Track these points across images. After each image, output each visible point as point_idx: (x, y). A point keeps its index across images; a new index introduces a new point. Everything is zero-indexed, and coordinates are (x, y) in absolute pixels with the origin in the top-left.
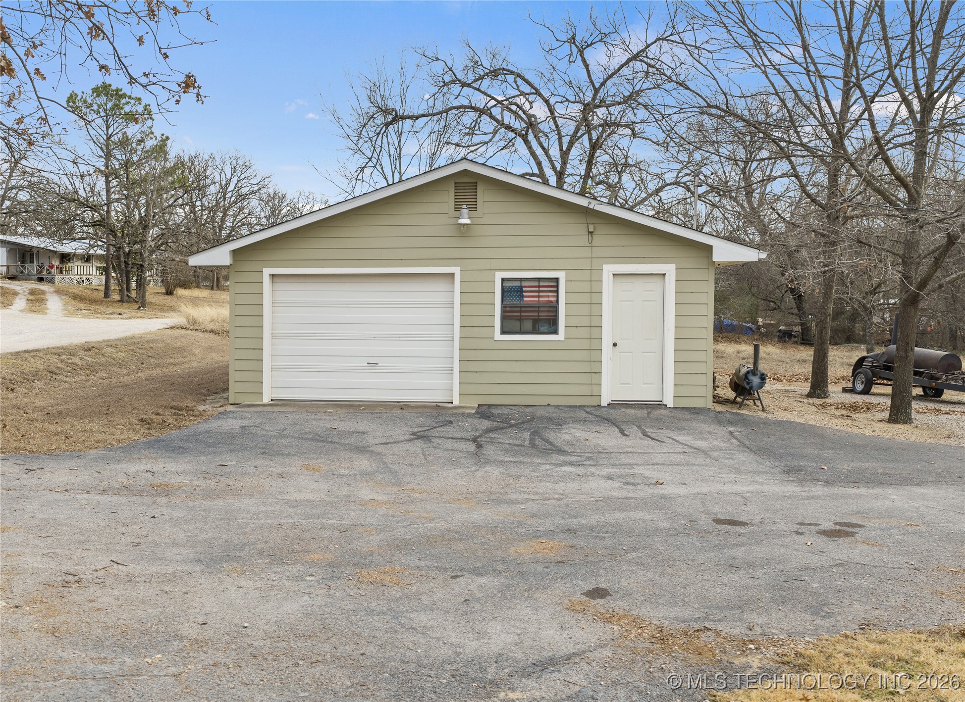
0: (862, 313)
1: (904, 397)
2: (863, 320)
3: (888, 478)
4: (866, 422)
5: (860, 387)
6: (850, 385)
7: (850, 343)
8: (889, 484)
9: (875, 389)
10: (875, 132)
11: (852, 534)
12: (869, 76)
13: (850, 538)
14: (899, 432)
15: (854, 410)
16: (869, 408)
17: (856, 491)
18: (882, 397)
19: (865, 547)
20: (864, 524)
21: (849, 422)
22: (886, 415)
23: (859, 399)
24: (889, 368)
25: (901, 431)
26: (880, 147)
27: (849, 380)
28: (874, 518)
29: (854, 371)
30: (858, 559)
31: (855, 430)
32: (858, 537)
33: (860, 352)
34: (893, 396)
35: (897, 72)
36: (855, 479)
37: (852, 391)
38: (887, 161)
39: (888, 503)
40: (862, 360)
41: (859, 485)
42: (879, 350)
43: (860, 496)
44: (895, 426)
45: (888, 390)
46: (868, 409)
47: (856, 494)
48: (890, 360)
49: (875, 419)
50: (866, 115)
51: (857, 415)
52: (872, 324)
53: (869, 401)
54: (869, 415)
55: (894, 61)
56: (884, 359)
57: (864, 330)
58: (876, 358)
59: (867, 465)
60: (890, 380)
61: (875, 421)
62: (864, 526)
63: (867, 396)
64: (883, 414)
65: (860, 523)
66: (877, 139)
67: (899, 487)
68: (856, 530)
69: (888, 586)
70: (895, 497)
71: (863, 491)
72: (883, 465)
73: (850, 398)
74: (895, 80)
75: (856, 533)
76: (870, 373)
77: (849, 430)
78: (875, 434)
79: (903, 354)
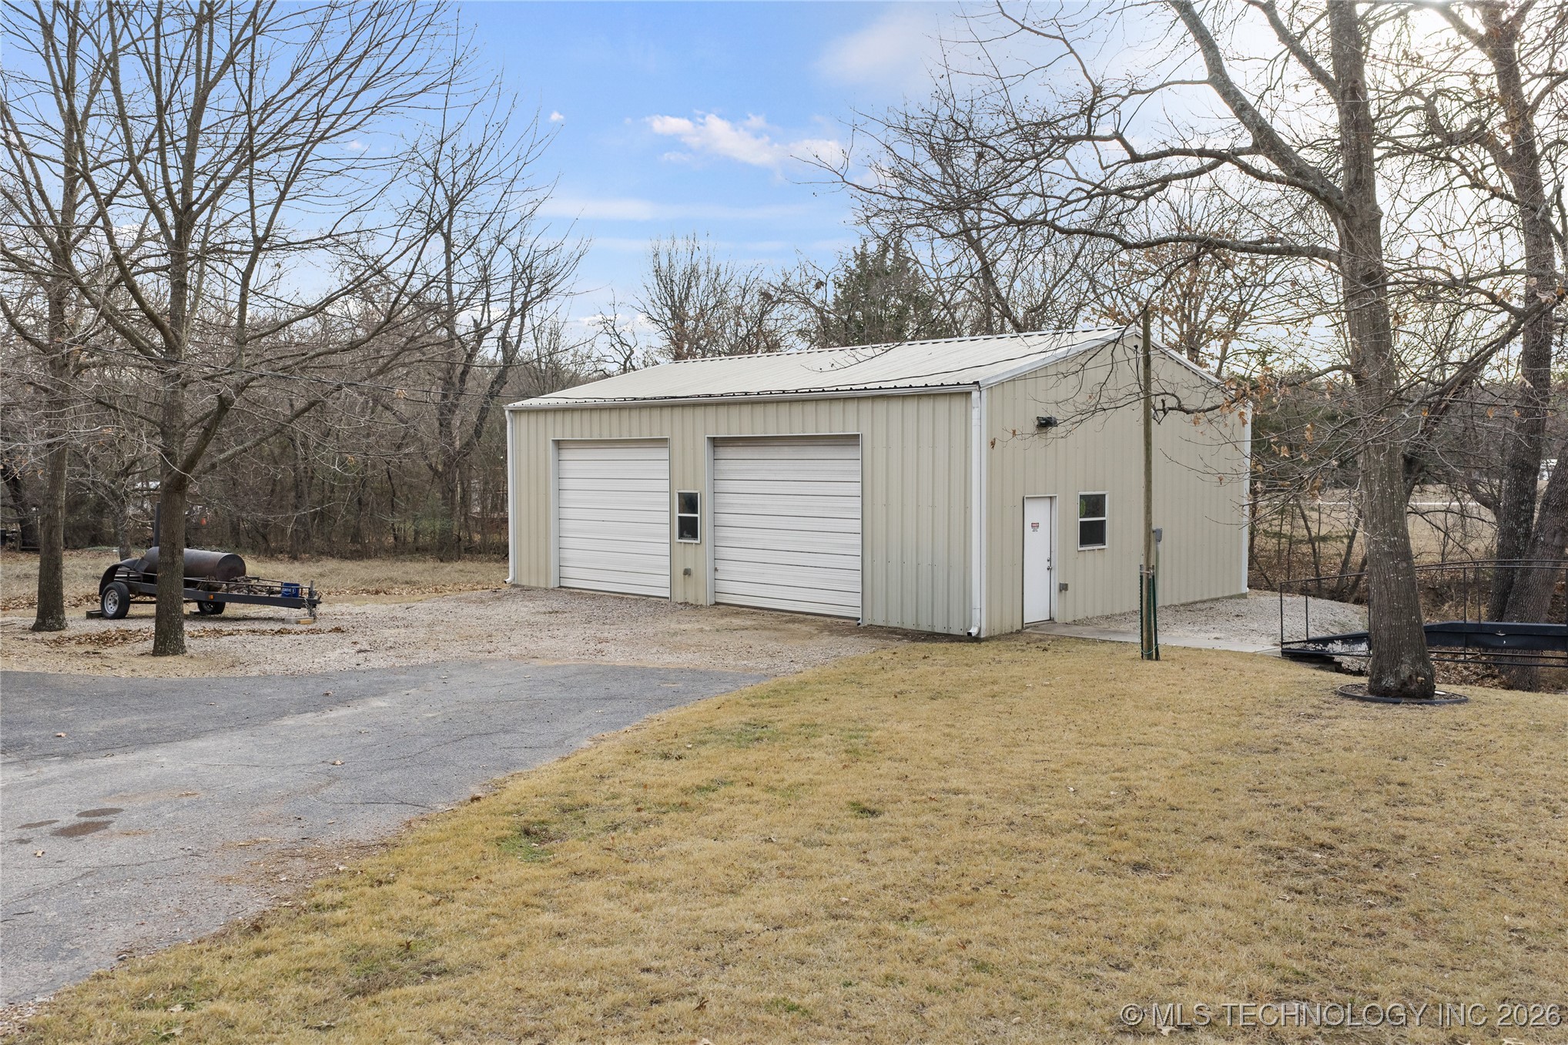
0: (110, 503)
1: (172, 618)
2: (112, 512)
3: (154, 735)
4: (122, 658)
5: (111, 609)
6: (97, 607)
7: (96, 545)
8: (155, 743)
9: (133, 610)
10: (114, 248)
11: (105, 825)
12: (101, 166)
13: (102, 832)
14: (170, 667)
15: (105, 644)
16: (125, 637)
17: (110, 760)
18: (144, 620)
19: (125, 840)
20: (121, 807)
21: (97, 661)
22: (150, 645)
23: (112, 626)
24: (151, 580)
25: (171, 666)
26: (123, 269)
27: (96, 600)
28: (136, 796)
29: (102, 586)
30: (115, 859)
31: (107, 673)
32: (113, 827)
33: (111, 558)
34: (159, 618)
35: (141, 166)
36: (105, 744)
37: (101, 615)
38: (133, 289)
39: (155, 770)
40: (114, 569)
41: (113, 751)
42: (137, 555)
43: (116, 766)
44: (163, 659)
45: (151, 609)
46: (124, 639)
47: (109, 766)
48: (153, 568)
49: (136, 652)
50: (100, 222)
51: (110, 650)
52: (125, 518)
53: (126, 628)
54: (127, 648)
55: (137, 153)
56: (144, 567)
57: (115, 527)
58: (132, 566)
59: (124, 721)
60: (154, 596)
61: (134, 656)
62: (121, 810)
63: (122, 621)
64: (146, 644)
65: (116, 806)
66: (118, 259)
67: (169, 745)
68: (110, 818)
69: (156, 889)
70: (164, 760)
71: (119, 759)
72: (147, 717)
73: (98, 626)
74: (139, 178)
75: (111, 822)
76: (126, 588)
77: (97, 673)
78: (136, 674)
79: (169, 560)
